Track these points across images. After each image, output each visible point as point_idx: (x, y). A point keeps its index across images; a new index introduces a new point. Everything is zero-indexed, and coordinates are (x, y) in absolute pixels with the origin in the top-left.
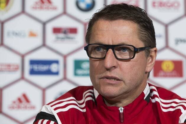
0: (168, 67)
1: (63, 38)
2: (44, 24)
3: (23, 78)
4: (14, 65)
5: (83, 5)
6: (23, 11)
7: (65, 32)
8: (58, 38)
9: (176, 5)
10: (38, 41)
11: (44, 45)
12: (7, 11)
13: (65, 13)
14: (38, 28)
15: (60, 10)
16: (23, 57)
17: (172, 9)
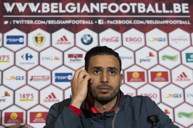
0: (136, 75)
1: (74, 60)
2: (63, 52)
3: (51, 84)
4: (46, 76)
5: (85, 41)
6: (51, 46)
7: (75, 57)
8: (71, 60)
9: (140, 40)
10: (60, 62)
11: (63, 64)
12: (42, 45)
13: (75, 46)
14: (60, 55)
15: (72, 44)
16: (51, 71)
17: (138, 42)
